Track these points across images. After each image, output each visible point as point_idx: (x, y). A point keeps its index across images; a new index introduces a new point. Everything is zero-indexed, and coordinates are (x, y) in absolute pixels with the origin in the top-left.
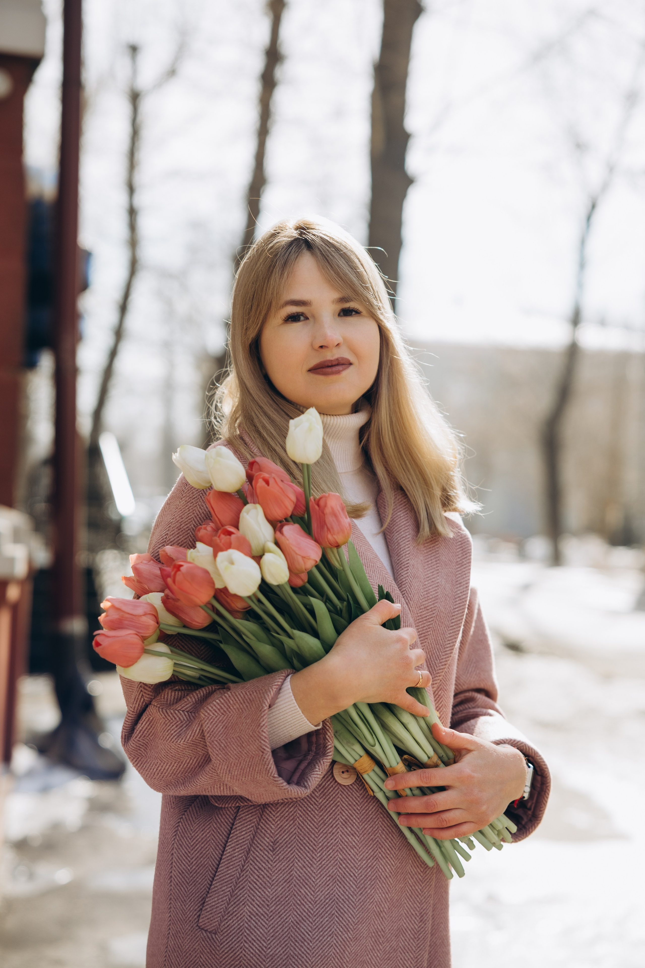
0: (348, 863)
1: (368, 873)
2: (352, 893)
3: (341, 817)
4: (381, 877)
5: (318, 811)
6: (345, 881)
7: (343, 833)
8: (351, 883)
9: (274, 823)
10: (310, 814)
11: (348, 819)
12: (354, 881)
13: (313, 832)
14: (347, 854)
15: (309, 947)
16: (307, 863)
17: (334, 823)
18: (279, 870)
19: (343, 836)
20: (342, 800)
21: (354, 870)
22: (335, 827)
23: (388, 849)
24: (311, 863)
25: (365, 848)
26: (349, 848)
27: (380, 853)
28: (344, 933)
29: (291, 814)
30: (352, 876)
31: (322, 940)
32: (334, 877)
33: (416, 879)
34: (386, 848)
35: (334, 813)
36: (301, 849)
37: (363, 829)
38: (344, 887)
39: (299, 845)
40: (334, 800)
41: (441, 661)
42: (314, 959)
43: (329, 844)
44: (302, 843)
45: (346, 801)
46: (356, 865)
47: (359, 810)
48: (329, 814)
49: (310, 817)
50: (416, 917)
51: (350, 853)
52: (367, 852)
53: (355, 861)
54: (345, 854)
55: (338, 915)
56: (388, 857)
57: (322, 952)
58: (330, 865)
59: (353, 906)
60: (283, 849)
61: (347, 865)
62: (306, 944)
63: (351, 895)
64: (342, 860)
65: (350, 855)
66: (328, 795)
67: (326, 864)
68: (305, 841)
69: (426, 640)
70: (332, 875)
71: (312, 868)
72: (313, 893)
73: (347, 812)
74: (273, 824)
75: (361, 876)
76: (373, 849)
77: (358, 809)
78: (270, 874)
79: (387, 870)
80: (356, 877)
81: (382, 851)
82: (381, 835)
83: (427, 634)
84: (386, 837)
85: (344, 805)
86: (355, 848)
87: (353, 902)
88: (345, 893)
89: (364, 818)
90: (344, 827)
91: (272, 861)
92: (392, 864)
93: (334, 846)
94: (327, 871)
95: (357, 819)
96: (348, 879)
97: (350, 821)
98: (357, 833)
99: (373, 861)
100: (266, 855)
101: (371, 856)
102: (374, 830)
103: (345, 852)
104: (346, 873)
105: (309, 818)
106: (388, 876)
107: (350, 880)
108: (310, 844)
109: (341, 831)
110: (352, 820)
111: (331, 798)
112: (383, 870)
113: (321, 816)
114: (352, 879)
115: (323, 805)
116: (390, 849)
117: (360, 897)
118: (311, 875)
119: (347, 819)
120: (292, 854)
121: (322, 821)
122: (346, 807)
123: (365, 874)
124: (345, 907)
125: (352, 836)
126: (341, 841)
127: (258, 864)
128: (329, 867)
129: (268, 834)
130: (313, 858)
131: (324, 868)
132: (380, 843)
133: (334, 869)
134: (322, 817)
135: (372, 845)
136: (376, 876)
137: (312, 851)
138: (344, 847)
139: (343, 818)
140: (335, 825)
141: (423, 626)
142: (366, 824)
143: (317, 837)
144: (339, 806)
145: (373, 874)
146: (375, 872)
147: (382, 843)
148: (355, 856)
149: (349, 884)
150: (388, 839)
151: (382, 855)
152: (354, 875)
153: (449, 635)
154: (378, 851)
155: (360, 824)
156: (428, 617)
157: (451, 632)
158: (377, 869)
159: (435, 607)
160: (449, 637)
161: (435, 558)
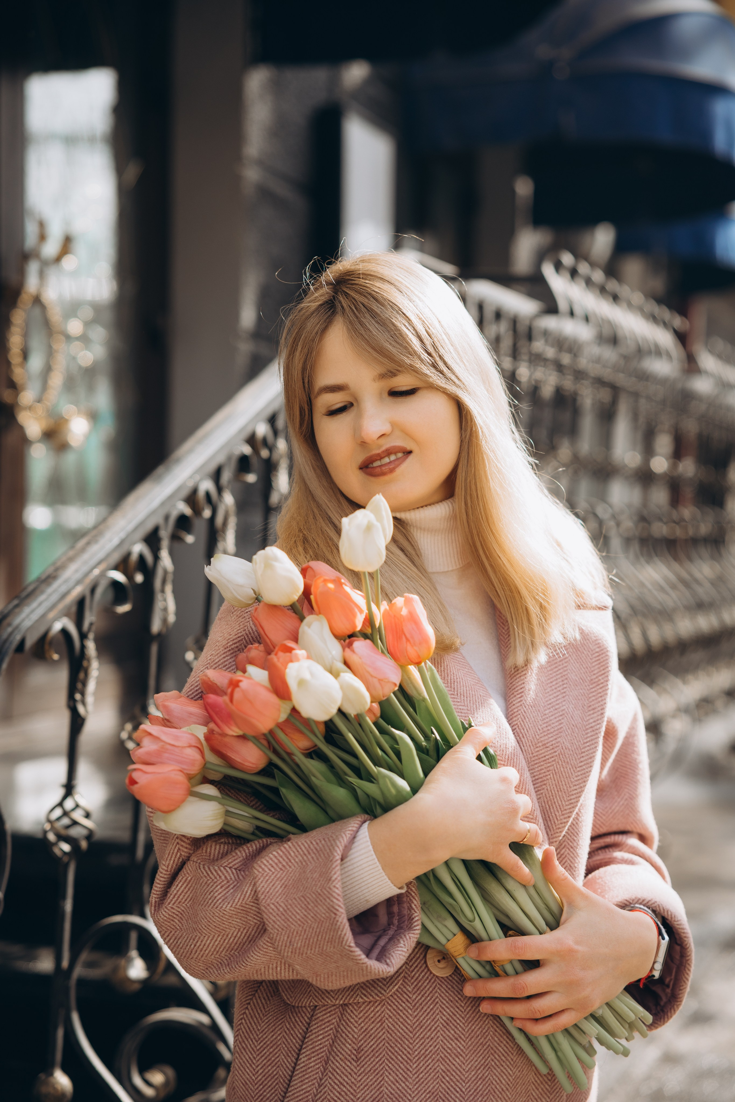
0: (452, 1075)
1: (478, 1087)
3: (441, 1018)
4: (496, 1090)
5: (411, 1009)
6: (450, 1099)
7: (444, 1037)
9: (356, 1025)
10: (401, 1014)
11: (450, 1019)
12: (461, 1098)
13: (407, 1037)
14: (450, 1064)
16: (400, 1076)
17: (433, 1025)
18: (365, 1086)
19: (445, 1041)
20: (440, 996)
21: (461, 1084)
22: (434, 1030)
23: (503, 1055)
24: (406, 1076)
25: (473, 1056)
26: (454, 1056)
27: (493, 1060)
29: (377, 1015)
30: (458, 1092)
32: (436, 1093)
33: (542, 1089)
34: (500, 1054)
35: (432, 1012)
36: (392, 1059)
37: (470, 1031)
39: (390, 1053)
40: (431, 995)
41: (564, 812)
43: (427, 1053)
44: (393, 1051)
45: (446, 996)
46: (462, 1077)
47: (463, 1007)
48: (426, 1014)
49: (403, 1018)
51: (454, 1063)
52: (477, 1061)
53: (461, 1073)
54: (448, 1064)
56: (504, 1064)
58: (429, 1079)
60: (370, 1060)
61: (452, 1077)
64: (444, 1072)
65: (454, 1065)
66: (424, 989)
67: (425, 1077)
68: (397, 1049)
69: (544, 787)
70: (433, 1091)
71: (407, 1083)
73: (448, 1011)
74: (355, 1027)
75: (470, 1091)
76: (483, 1056)
77: (461, 1006)
78: (354, 1090)
79: (503, 1082)
80: (464, 1093)
81: (495, 1058)
82: (492, 1038)
83: (545, 778)
84: (499, 1040)
85: (444, 1002)
86: (461, 1055)
89: (470, 1017)
90: (445, 1029)
91: (356, 1074)
92: (509, 1073)
93: (434, 1054)
94: (427, 1087)
95: (461, 1019)
96: (453, 1096)
97: (453, 1022)
98: (463, 1037)
99: (484, 1072)
100: (348, 1066)
101: (482, 1065)
102: (484, 1031)
103: (448, 1061)
104: (450, 1087)
105: (401, 1020)
106: (505, 1089)
107: (456, 1097)
108: (403, 1053)
109: (442, 1035)
110: (455, 1021)
111: (428, 993)
112: (498, 1081)
113: (416, 1016)
114: (458, 1095)
115: (418, 1002)
116: (506, 1055)
118: (406, 1091)
119: (448, 1019)
120: (380, 1065)
121: (418, 1023)
122: (447, 1004)
123: (475, 1088)
125: (456, 1041)
126: (442, 1047)
127: (338, 1077)
128: (429, 1081)
129: (350, 1039)
130: (408, 1070)
131: (423, 1082)
132: (492, 1048)
133: (435, 1083)
134: (418, 1017)
135: (482, 1051)
136: (489, 1090)
137: (406, 1062)
138: (447, 1055)
139: (444, 1018)
140: (434, 1028)
141: (540, 768)
142: (473, 1025)
143: (411, 1044)
144: (437, 1002)
145: (485, 1087)
146: (487, 1085)
147: (494, 1048)
148: (460, 1066)
150: (502, 1042)
151: (495, 1063)
152: (461, 1090)
153: (576, 779)
154: (489, 1059)
155: (466, 1025)
156: (547, 757)
157: (579, 773)
158: (489, 1081)
159: (557, 743)
160: (576, 781)
161: (562, 677)
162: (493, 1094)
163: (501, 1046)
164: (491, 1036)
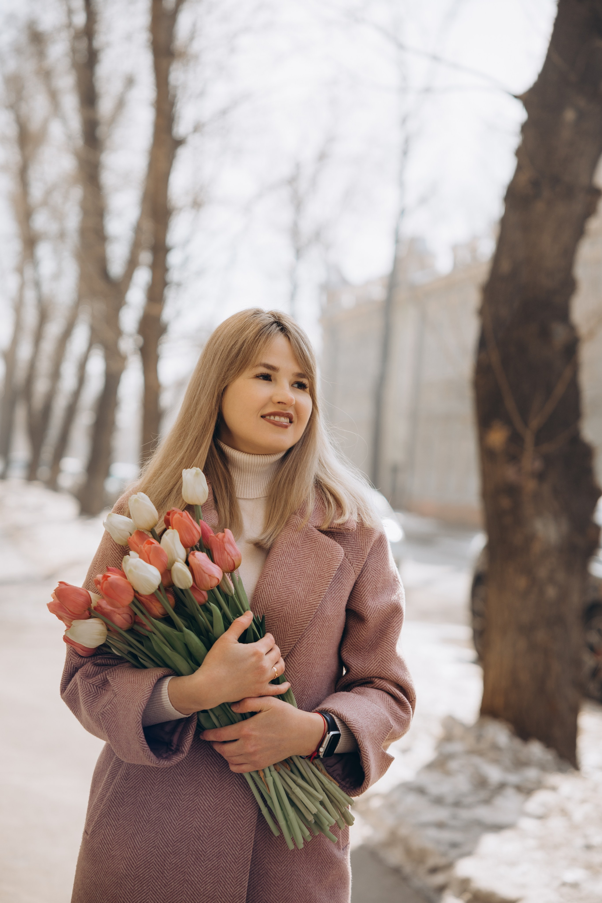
1: (189, 805)
2: (175, 818)
6: (172, 809)
8: (175, 811)
12: (178, 810)
15: (137, 853)
16: (148, 792)
18: (129, 795)
21: (179, 801)
23: (208, 789)
26: (178, 784)
28: (165, 847)
30: (176, 806)
31: (146, 850)
32: (164, 805)
33: (238, 815)
34: (206, 788)
38: (170, 813)
42: (139, 862)
50: (237, 845)
52: (191, 789)
55: (161, 833)
56: (208, 794)
57: (146, 859)
59: (174, 828)
62: (135, 851)
63: (174, 820)
64: (171, 793)
65: (177, 790)
70: (163, 803)
71: (151, 796)
72: (148, 815)
78: (123, 797)
79: (206, 805)
80: (180, 807)
82: (203, 777)
84: (207, 779)
86: (182, 785)
87: (174, 825)
88: (170, 817)
95: (186, 764)
96: (173, 808)
98: (185, 774)
99: (194, 797)
102: (199, 773)
103: (174, 787)
109: (173, 771)
116: (210, 789)
117: (181, 822)
120: (138, 784)
123: (187, 805)
124: (168, 828)
125: (181, 776)
130: (153, 789)
132: (202, 784)
135: (195, 785)
136: (196, 808)
143: (156, 774)
145: (193, 806)
146: (195, 805)
148: (181, 791)
149: (174, 811)
150: (209, 781)
151: (202, 793)
152: (179, 805)
153: (290, 633)
154: (199, 790)
155: (188, 768)
156: (273, 617)
157: (293, 630)
158: (197, 803)
159: (282, 609)
160: (290, 634)
161: (301, 571)
162: (198, 811)
163: (208, 784)
164: (202, 777)
